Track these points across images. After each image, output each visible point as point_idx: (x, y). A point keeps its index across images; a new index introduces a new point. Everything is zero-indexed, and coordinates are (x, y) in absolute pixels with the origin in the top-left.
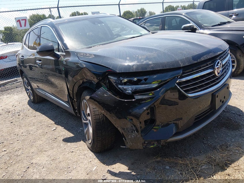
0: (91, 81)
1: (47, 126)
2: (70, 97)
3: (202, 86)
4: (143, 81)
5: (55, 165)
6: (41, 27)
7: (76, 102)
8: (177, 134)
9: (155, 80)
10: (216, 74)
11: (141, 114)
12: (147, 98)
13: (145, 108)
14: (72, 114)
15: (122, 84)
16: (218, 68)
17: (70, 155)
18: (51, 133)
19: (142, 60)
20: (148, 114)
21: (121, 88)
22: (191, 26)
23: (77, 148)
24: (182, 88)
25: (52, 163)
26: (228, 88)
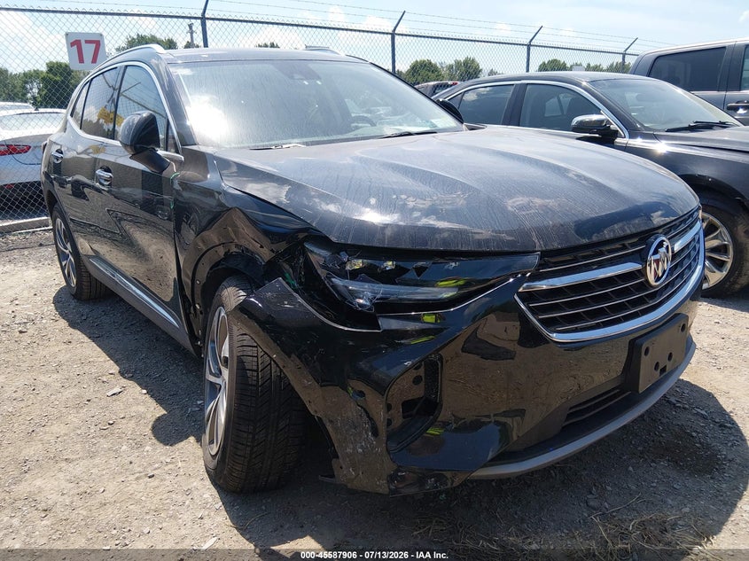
0: (252, 253)
1: (97, 379)
2: (184, 297)
3: (601, 312)
4: (412, 275)
5: (85, 513)
6: (127, 66)
7: (201, 313)
8: (504, 457)
9: (448, 275)
10: (651, 278)
11: (394, 381)
12: (416, 331)
13: (408, 363)
14: (184, 349)
15: (343, 274)
16: (657, 261)
17: (141, 487)
18: (103, 403)
19: (416, 214)
20: (417, 380)
21: (339, 285)
22: (602, 121)
23: (170, 466)
24: (534, 311)
25: (78, 503)
26: (684, 328)
